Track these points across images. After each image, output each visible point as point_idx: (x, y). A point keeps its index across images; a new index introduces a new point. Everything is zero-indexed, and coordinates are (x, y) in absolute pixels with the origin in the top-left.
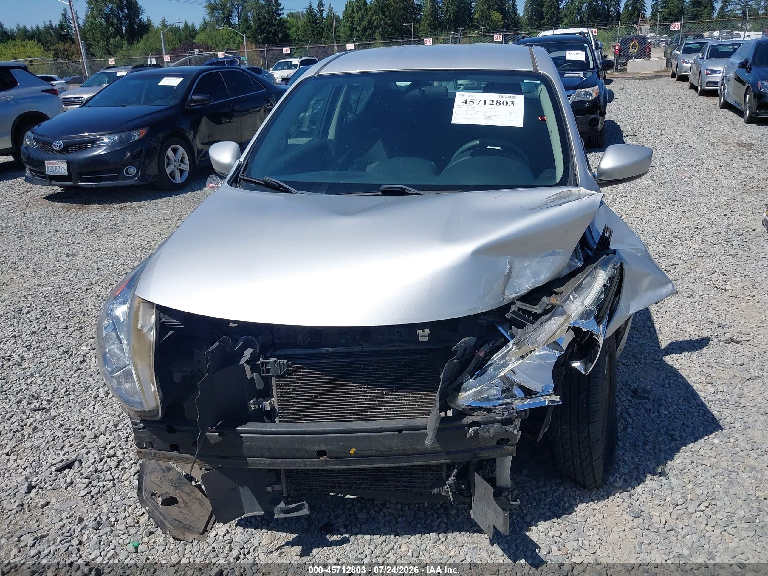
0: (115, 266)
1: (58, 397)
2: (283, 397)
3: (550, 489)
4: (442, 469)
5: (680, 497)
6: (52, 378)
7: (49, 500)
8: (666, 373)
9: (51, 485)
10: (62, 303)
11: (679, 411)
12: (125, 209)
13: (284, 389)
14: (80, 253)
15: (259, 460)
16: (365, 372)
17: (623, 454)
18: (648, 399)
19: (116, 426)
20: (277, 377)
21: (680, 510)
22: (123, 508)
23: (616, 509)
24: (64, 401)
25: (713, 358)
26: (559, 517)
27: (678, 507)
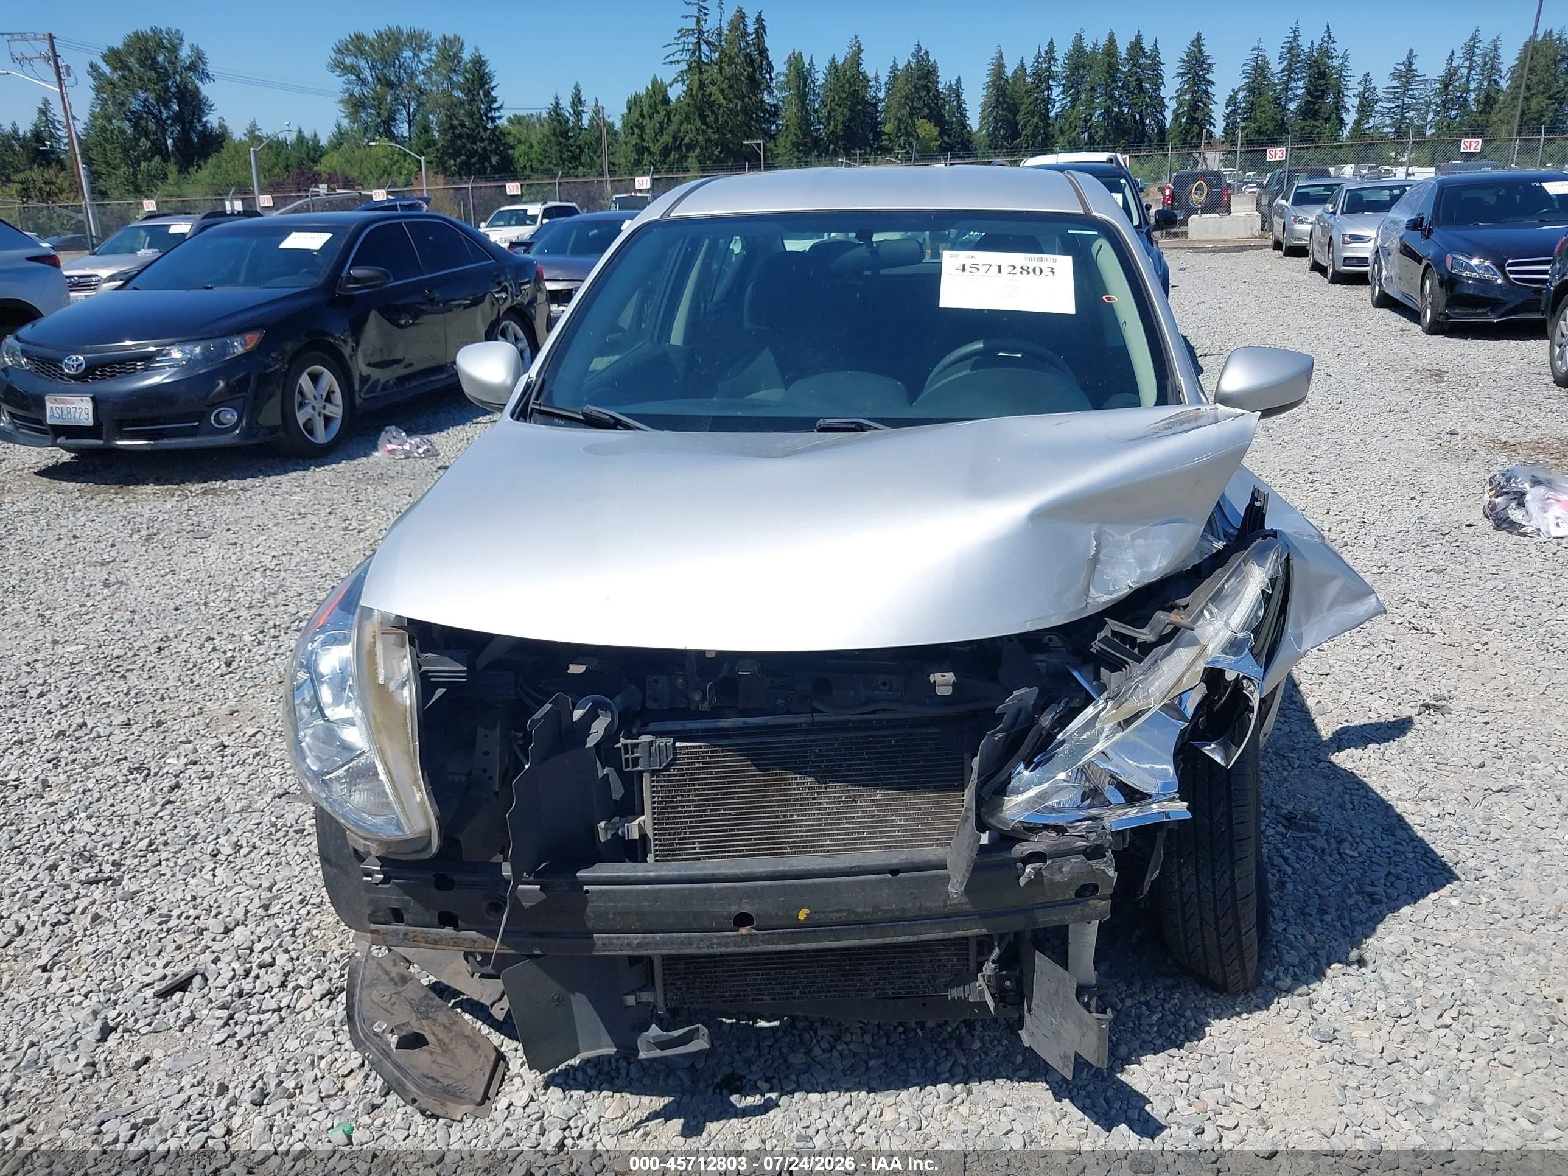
0: (212, 604)
1: (135, 857)
2: (663, 813)
3: (1156, 997)
4: (968, 950)
5: (1402, 1001)
6: (115, 820)
7: (148, 1053)
8: (1343, 784)
9: (149, 1024)
10: (110, 675)
11: (1378, 850)
12: (215, 494)
13: (667, 797)
14: (133, 579)
15: (618, 938)
16: (822, 761)
17: (1285, 930)
18: (1318, 831)
19: (266, 908)
20: (653, 773)
21: (1406, 1026)
22: (308, 1061)
23: (1287, 1028)
24: (148, 864)
25: (1426, 754)
26: (1180, 1047)
27: (1401, 1021)
